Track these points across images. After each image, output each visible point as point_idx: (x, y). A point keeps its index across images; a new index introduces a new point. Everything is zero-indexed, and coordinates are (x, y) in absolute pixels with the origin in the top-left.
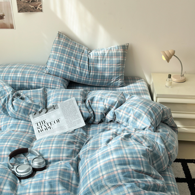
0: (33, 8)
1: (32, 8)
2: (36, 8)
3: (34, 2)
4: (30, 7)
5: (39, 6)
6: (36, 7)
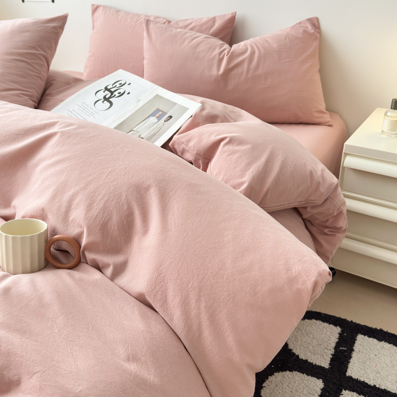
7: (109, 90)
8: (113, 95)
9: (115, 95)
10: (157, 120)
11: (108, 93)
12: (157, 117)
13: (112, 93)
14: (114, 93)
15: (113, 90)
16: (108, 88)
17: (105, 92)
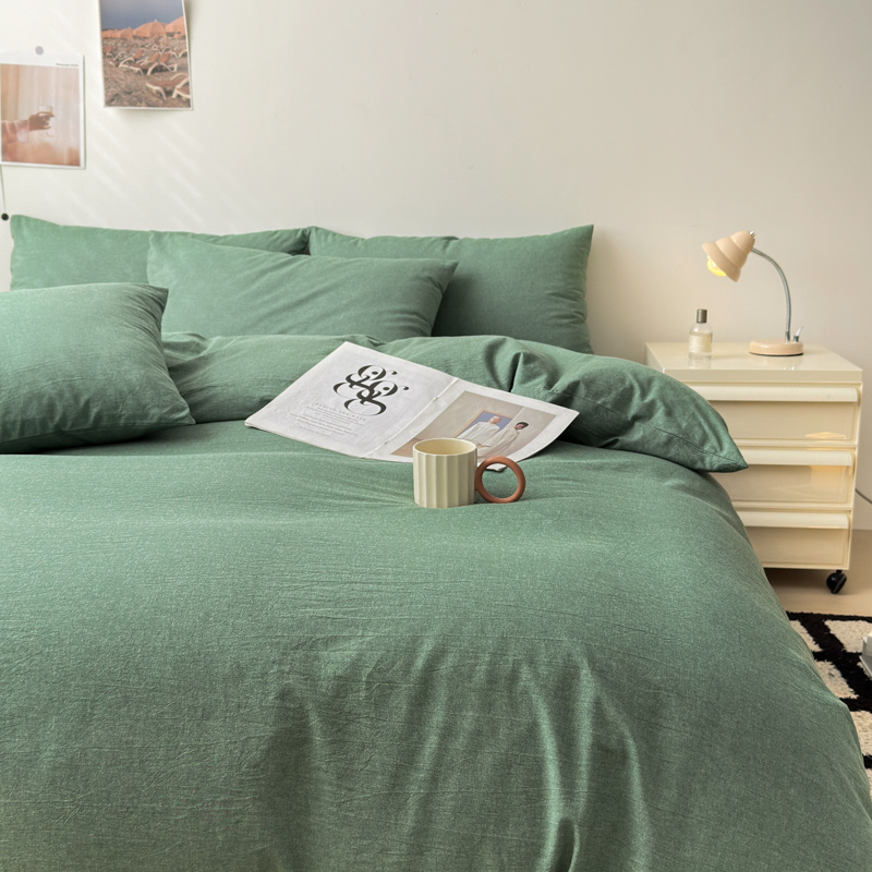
0: (158, 92)
1: (153, 95)
2: (169, 93)
3: (164, 74)
4: (148, 89)
5: (179, 86)
6: (168, 89)
7: (359, 383)
8: (376, 393)
11: (362, 389)
12: (495, 423)
13: (371, 388)
14: (377, 389)
15: (368, 383)
16: (356, 378)
17: (355, 386)
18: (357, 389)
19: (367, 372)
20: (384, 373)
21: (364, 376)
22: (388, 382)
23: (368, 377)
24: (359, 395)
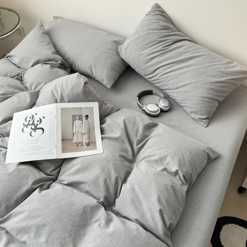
7: (28, 125)
8: (36, 125)
9: (37, 124)
10: (81, 122)
11: (31, 126)
12: (79, 120)
13: (33, 124)
14: (35, 123)
16: (26, 123)
17: (28, 127)
18: (30, 127)
19: (28, 119)
20: (33, 116)
21: (28, 121)
22: (37, 118)
23: (29, 121)
24: (31, 128)
